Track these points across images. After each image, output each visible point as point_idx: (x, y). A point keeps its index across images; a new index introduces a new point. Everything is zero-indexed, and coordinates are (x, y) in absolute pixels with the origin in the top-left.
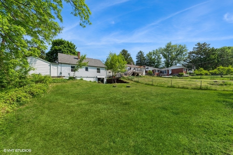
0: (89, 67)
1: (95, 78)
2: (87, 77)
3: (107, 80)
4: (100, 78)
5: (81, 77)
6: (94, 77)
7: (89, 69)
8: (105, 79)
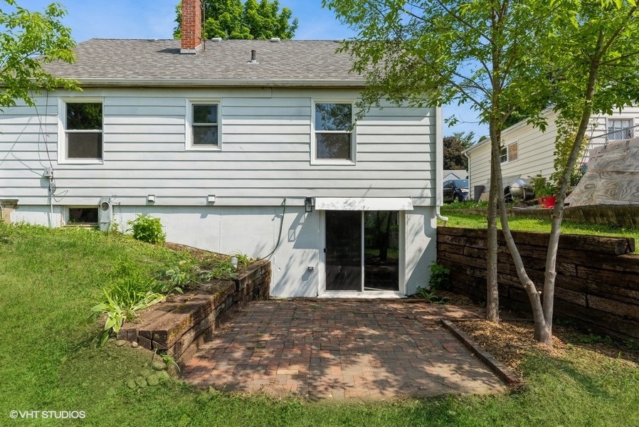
0: (225, 103)
1: (290, 217)
2: (211, 207)
3: (441, 234)
4: (356, 215)
5: (150, 205)
6: (284, 208)
7: (226, 126)
8: (414, 223)
